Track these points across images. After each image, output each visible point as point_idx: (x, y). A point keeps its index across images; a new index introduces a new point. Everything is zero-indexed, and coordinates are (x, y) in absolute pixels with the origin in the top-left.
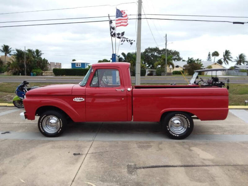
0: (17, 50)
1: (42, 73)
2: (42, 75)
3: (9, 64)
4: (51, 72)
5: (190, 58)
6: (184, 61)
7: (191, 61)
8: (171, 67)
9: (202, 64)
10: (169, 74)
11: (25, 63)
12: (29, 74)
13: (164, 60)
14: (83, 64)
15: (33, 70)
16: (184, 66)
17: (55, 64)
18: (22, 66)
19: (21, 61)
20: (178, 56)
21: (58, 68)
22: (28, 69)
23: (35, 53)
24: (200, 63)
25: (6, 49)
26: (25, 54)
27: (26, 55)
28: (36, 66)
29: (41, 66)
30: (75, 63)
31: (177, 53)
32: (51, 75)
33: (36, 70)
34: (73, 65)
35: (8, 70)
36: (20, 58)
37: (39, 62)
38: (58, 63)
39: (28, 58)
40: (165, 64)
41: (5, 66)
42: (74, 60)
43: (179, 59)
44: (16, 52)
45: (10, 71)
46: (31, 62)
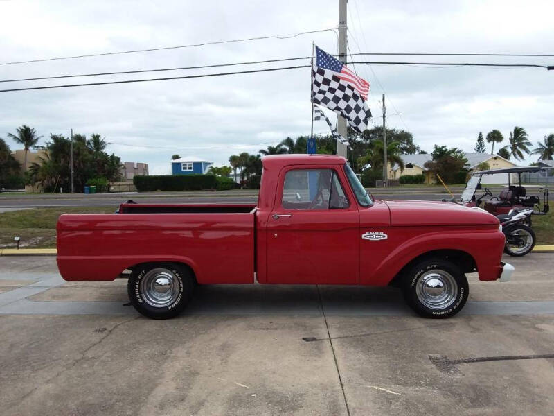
0: (54, 138)
1: (109, 186)
2: (109, 192)
3: (36, 167)
4: (129, 185)
5: (440, 146)
6: (423, 153)
7: (440, 154)
8: (397, 166)
9: (466, 160)
10: (393, 183)
11: (71, 165)
12: (80, 189)
13: (381, 151)
14: (198, 166)
15: (90, 181)
16: (426, 165)
17: (136, 167)
18: (65, 172)
19: (62, 161)
20: (410, 142)
21: (141, 174)
22: (79, 179)
23: (92, 143)
24: (461, 156)
25: (27, 136)
26: (72, 146)
27: (74, 147)
28: (95, 172)
29: (105, 171)
30: (179, 164)
31: (406, 137)
32: (130, 191)
33: (94, 180)
34: (176, 166)
35: (32, 182)
36: (61, 155)
37: (101, 163)
38: (142, 164)
39: (77, 154)
40: (383, 160)
41: (26, 173)
42: (176, 157)
43: (412, 149)
44: (52, 141)
45: (37, 184)
46: (84, 162)
